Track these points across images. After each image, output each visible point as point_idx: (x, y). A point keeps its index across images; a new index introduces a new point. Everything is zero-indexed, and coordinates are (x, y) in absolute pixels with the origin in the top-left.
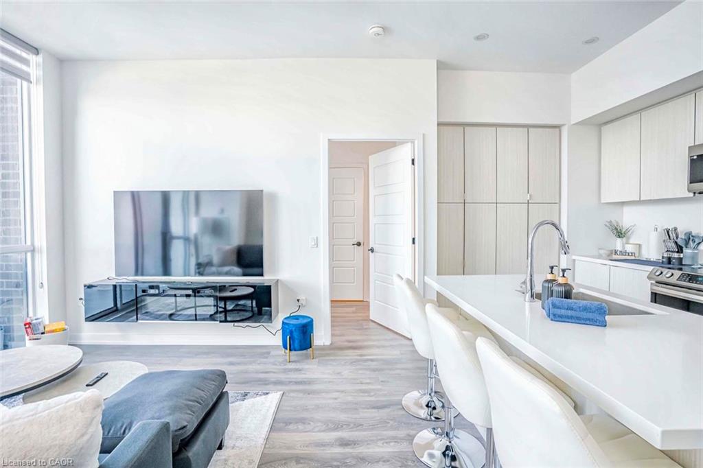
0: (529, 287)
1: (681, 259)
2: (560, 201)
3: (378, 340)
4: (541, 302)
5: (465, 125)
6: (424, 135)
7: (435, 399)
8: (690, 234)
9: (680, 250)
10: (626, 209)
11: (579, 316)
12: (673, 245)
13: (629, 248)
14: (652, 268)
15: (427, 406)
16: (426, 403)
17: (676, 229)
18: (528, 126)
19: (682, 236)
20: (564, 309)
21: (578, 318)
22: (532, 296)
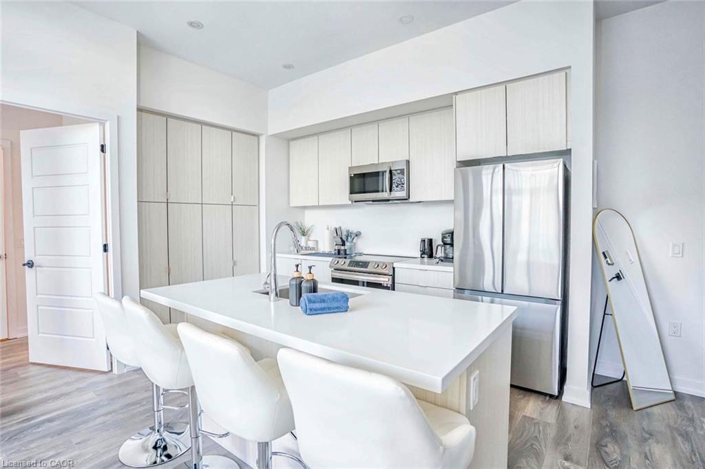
0: (273, 287)
1: (345, 250)
2: (259, 204)
3: (55, 388)
4: (288, 300)
5: (168, 116)
6: (118, 117)
7: (165, 435)
8: (348, 231)
9: (344, 244)
10: (307, 212)
11: (329, 306)
12: (340, 240)
13: (311, 244)
14: (331, 258)
15: (155, 448)
16: (154, 444)
17: (340, 228)
18: (232, 130)
19: (345, 233)
20: (318, 302)
21: (329, 308)
22: (277, 295)
